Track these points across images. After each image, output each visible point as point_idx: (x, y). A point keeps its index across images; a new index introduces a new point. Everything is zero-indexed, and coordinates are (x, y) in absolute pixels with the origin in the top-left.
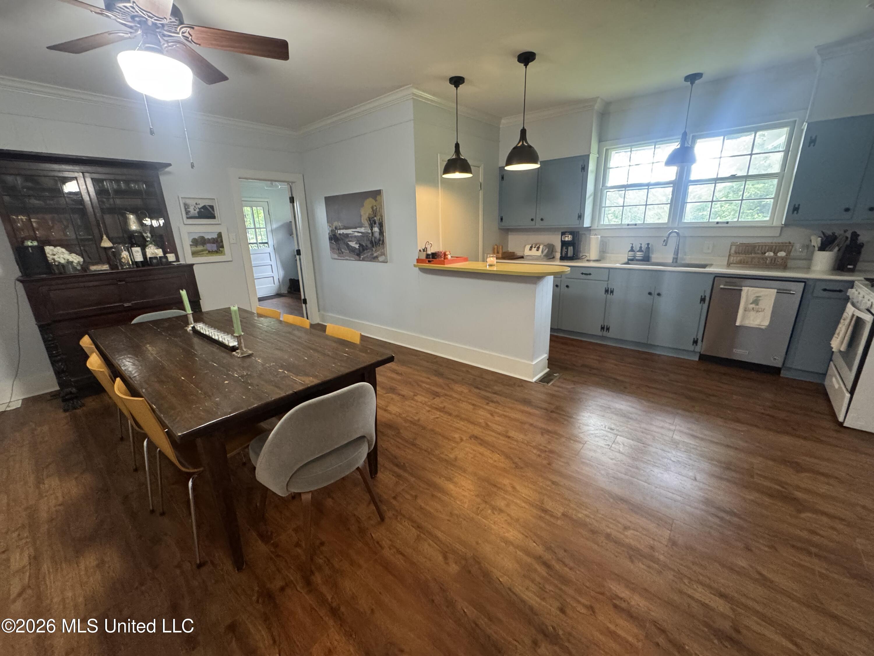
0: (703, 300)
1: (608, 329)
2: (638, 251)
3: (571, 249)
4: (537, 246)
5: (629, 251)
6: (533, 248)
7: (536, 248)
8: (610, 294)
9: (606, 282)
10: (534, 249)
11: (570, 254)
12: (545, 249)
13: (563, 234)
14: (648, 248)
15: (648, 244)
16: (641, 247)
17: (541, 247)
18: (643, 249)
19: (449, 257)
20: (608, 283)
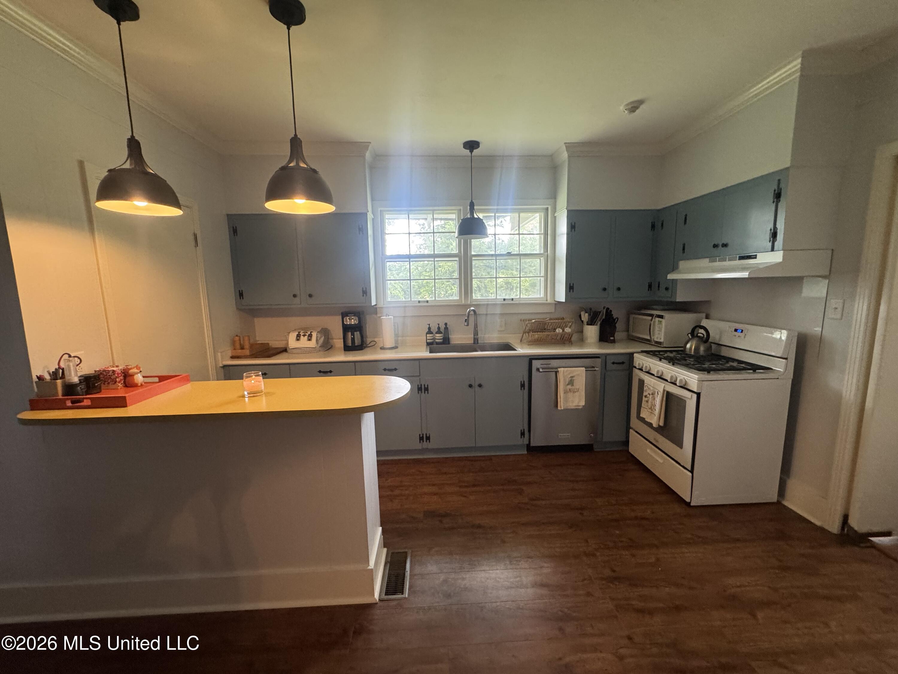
0: (523, 386)
1: (428, 438)
2: (436, 333)
3: (357, 334)
4: (307, 334)
5: (427, 334)
6: (302, 337)
7: (306, 337)
8: (425, 393)
9: (418, 378)
10: (304, 339)
11: (357, 342)
12: (321, 337)
13: (344, 315)
14: (446, 328)
15: (446, 324)
16: (439, 328)
17: (314, 335)
18: (442, 329)
19: (139, 378)
20: (420, 379)
